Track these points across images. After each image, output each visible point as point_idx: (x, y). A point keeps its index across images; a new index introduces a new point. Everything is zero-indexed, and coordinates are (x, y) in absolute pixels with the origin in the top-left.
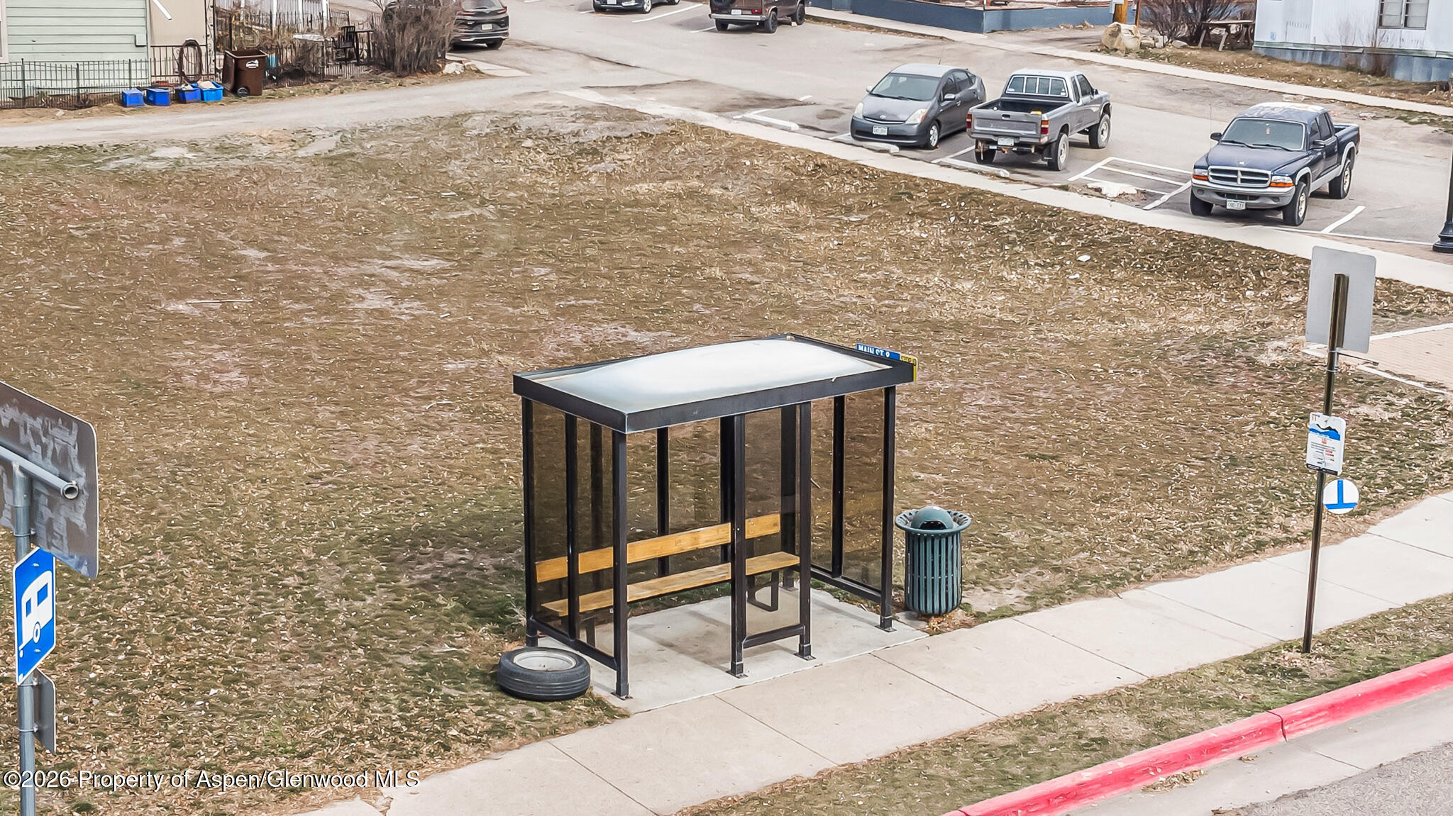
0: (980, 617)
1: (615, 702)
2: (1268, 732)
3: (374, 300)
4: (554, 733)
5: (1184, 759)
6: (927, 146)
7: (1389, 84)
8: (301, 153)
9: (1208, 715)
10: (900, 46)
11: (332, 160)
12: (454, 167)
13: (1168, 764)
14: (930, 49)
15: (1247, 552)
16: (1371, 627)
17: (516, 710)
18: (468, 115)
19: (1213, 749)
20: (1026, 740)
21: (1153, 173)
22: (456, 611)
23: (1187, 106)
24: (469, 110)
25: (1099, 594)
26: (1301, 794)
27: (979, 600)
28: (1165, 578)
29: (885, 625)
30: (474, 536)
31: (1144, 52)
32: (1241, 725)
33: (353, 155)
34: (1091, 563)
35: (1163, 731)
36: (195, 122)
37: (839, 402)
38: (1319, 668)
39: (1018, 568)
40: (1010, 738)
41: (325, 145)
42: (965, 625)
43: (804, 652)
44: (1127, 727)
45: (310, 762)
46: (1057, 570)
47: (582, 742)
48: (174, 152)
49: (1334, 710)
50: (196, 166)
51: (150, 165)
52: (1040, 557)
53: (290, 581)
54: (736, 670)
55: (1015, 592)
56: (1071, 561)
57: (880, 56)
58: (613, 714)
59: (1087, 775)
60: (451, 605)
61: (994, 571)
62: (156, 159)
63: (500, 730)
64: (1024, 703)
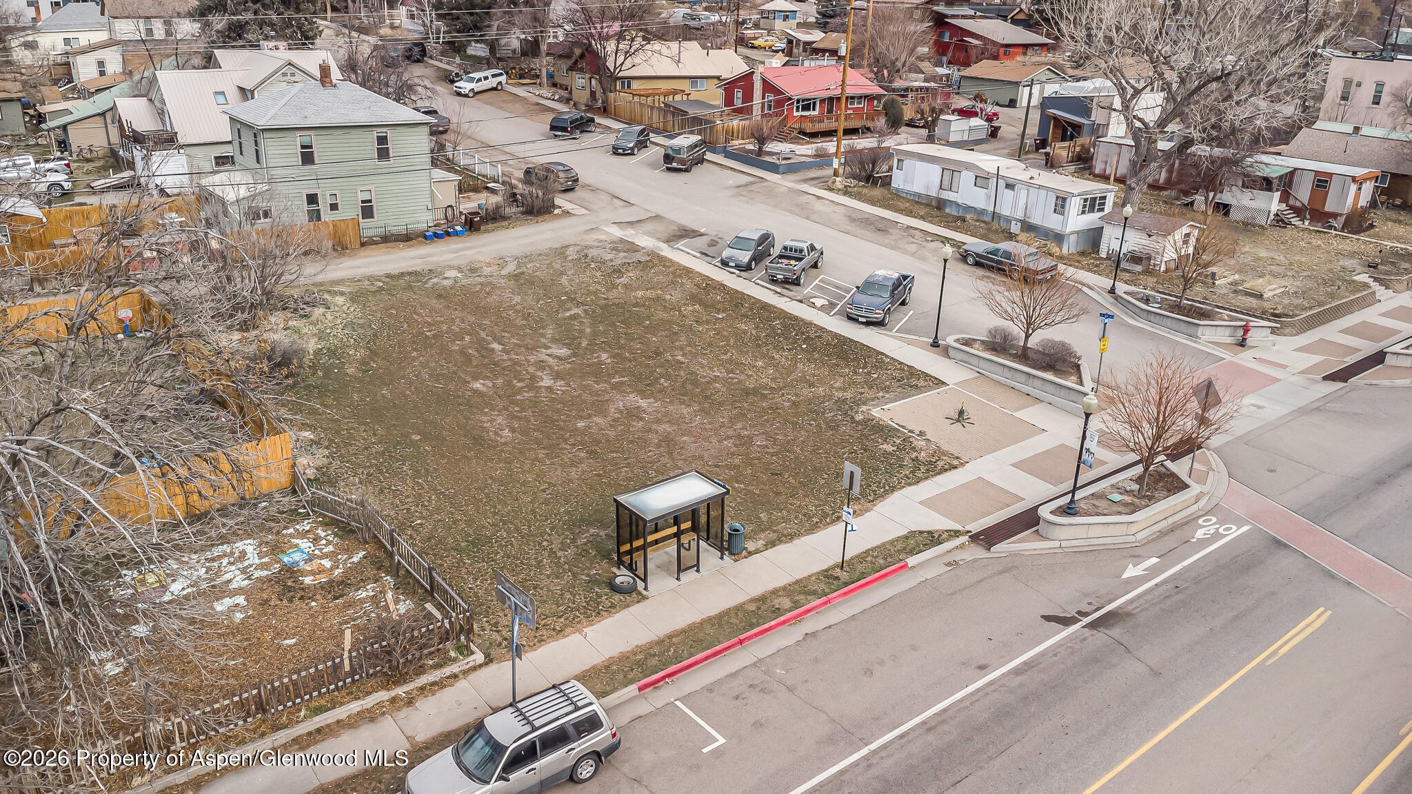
0: (750, 554)
1: (644, 592)
2: (825, 603)
3: (547, 382)
4: (628, 606)
5: (800, 615)
6: (751, 269)
7: (942, 216)
8: (503, 273)
9: (809, 597)
10: (743, 183)
11: (516, 277)
12: (564, 280)
13: (796, 617)
14: (757, 185)
15: (834, 521)
16: (862, 557)
17: (617, 597)
18: (567, 246)
19: (809, 611)
20: (759, 608)
21: (837, 287)
22: (595, 555)
23: (859, 231)
24: (567, 243)
25: (786, 542)
26: (830, 627)
27: (751, 546)
28: (808, 534)
29: (722, 558)
30: (597, 521)
31: (846, 192)
32: (819, 601)
33: (523, 273)
34: (786, 528)
35: (796, 604)
36: (457, 251)
37: (708, 504)
38: (844, 576)
39: (763, 531)
40: (752, 607)
41: (511, 268)
42: (746, 557)
43: (698, 571)
44: (786, 603)
45: (562, 620)
46: (774, 532)
47: (635, 609)
48: (452, 274)
49: (845, 594)
50: (464, 282)
51: (445, 282)
52: (769, 526)
53: (545, 543)
54: (678, 579)
55: (761, 542)
56: (779, 527)
57: (735, 191)
58: (645, 598)
59: (773, 623)
60: (594, 553)
61: (756, 533)
62: (446, 278)
63: (613, 606)
64: (757, 591)
